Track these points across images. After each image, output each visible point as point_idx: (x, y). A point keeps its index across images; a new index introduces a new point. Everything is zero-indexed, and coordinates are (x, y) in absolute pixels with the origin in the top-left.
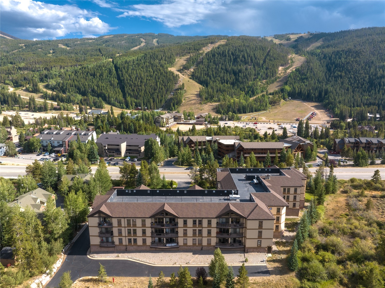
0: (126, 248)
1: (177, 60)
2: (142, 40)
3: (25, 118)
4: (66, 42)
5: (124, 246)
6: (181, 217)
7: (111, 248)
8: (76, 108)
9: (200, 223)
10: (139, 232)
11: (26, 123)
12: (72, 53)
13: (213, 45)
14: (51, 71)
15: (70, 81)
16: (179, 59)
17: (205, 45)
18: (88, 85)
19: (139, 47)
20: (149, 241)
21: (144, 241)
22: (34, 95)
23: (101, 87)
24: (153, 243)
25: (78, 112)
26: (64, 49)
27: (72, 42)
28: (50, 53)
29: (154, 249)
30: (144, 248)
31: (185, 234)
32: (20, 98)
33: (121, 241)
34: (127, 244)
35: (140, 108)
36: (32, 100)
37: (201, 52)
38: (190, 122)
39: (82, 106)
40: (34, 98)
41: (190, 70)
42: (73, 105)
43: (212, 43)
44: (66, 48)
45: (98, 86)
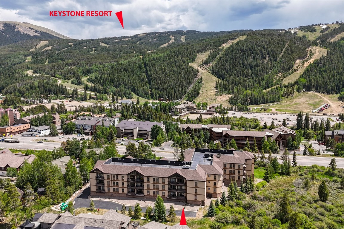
0: (112, 195)
1: (198, 56)
2: (172, 37)
3: (68, 106)
4: (107, 41)
5: (111, 193)
6: (145, 175)
7: (103, 194)
8: (109, 97)
9: (158, 180)
10: (120, 184)
11: (68, 110)
12: (110, 50)
13: (232, 41)
14: (92, 67)
15: (106, 75)
16: (200, 55)
17: (225, 41)
18: (121, 79)
19: (168, 44)
20: (126, 191)
21: (123, 190)
22: (77, 87)
23: (131, 81)
24: (128, 192)
25: (111, 102)
26: (104, 46)
27: (111, 40)
28: (92, 51)
29: (129, 196)
30: (123, 195)
31: (148, 188)
32: (66, 89)
33: (109, 189)
34: (113, 192)
35: (163, 99)
36: (75, 91)
37: (220, 48)
38: (202, 112)
39: (114, 96)
40: (77, 89)
41: (209, 64)
42: (108, 96)
43: (232, 39)
44: (106, 46)
45: (129, 80)
